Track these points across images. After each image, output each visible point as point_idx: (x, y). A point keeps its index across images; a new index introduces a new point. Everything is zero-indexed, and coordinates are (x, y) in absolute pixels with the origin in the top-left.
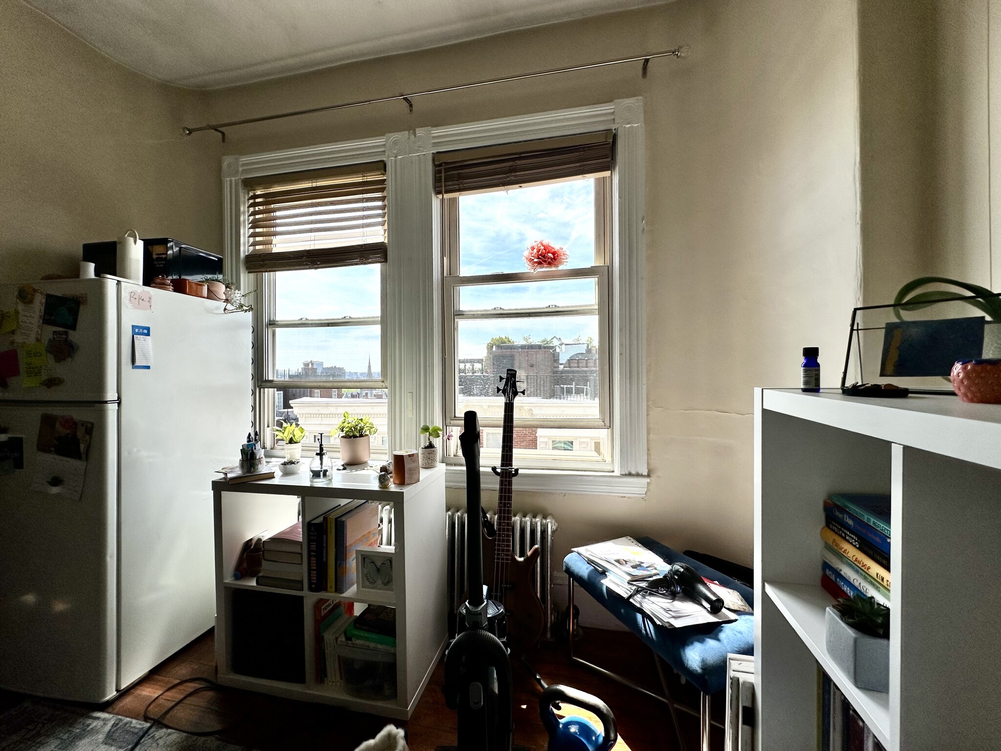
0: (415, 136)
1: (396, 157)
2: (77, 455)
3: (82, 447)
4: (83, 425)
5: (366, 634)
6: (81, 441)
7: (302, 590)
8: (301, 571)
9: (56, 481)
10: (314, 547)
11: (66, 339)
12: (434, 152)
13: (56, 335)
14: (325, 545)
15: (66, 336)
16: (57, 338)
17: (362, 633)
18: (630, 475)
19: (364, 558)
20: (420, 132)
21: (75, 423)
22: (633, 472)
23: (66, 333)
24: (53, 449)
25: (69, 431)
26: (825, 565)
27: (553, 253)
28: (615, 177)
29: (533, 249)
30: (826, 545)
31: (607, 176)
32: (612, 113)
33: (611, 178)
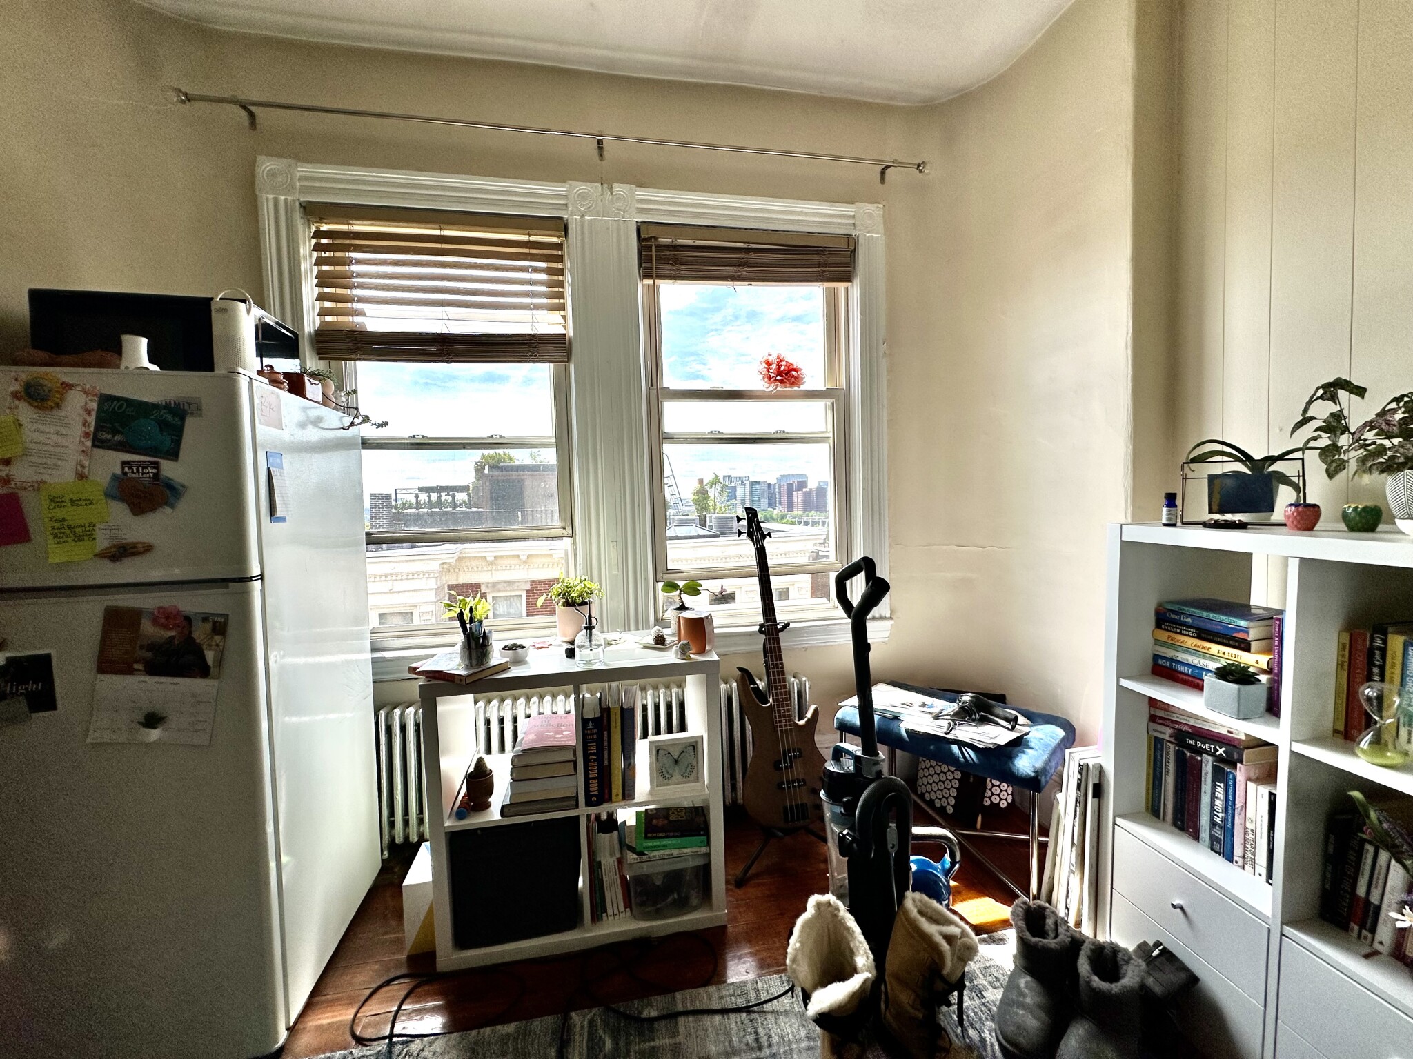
0: (612, 194)
1: (583, 216)
2: (202, 670)
3: (210, 656)
4: (205, 619)
5: (665, 842)
6: (204, 647)
7: (577, 806)
8: (575, 784)
9: (152, 720)
10: (592, 748)
11: (156, 476)
12: (639, 220)
13: (129, 468)
14: (606, 744)
15: (155, 471)
16: (133, 472)
17: (657, 843)
19: (658, 751)
20: (619, 189)
21: (188, 619)
23: (156, 465)
24: (139, 666)
25: (172, 633)
26: (1156, 657)
27: (795, 370)
28: (854, 291)
29: (768, 363)
30: (1157, 642)
31: (841, 286)
32: (854, 217)
33: (847, 289)
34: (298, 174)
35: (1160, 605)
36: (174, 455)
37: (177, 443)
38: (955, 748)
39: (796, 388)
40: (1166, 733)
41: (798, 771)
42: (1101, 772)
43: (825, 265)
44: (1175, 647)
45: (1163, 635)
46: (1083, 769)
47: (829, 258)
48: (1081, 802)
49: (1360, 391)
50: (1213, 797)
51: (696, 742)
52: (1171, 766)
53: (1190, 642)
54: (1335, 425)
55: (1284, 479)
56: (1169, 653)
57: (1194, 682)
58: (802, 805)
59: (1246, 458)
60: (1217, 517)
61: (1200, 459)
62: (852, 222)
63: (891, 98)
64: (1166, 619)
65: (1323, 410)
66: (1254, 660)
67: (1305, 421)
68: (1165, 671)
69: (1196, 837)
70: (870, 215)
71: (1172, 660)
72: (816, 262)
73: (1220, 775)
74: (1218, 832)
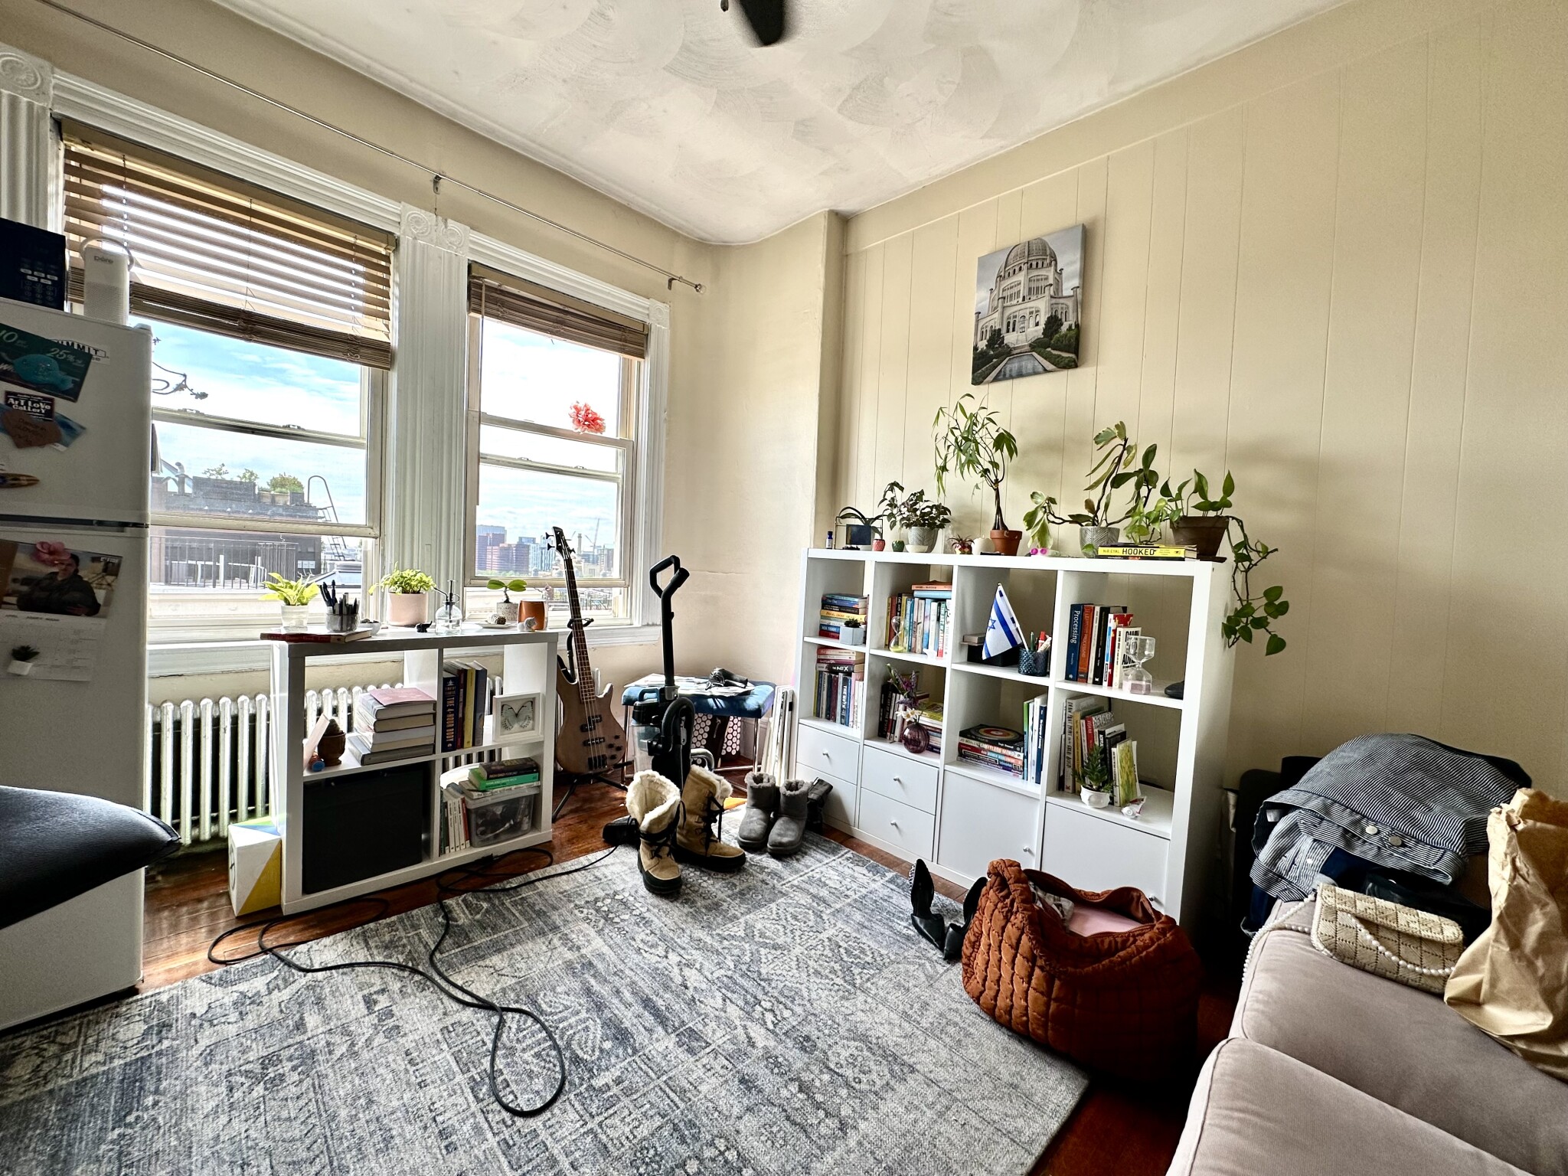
0: (446, 227)
1: (415, 238)
2: (92, 609)
3: (100, 595)
4: (96, 559)
5: (504, 781)
6: (94, 585)
7: (434, 752)
8: (434, 734)
9: (24, 654)
10: (451, 703)
11: (50, 413)
12: (471, 259)
13: (15, 400)
14: (461, 699)
15: (48, 407)
16: (19, 404)
17: (498, 782)
18: (648, 625)
19: (503, 706)
20: (451, 223)
21: (75, 558)
22: (650, 623)
23: (51, 403)
24: (13, 600)
25: (55, 570)
26: (821, 625)
27: (601, 420)
28: (646, 364)
29: (578, 410)
30: (823, 617)
31: (635, 360)
32: (648, 309)
33: (639, 363)
34: (54, 81)
35: (824, 596)
36: (73, 395)
37: (78, 386)
38: (711, 701)
39: (599, 434)
40: (824, 667)
41: (599, 732)
42: (793, 695)
43: (626, 341)
44: (829, 618)
45: (825, 612)
46: (785, 695)
47: (629, 336)
48: (783, 716)
49: (902, 489)
50: (842, 695)
51: (534, 699)
52: (826, 685)
53: (835, 614)
54: (892, 505)
55: (875, 529)
56: (826, 622)
57: (835, 636)
58: (599, 757)
59: (863, 518)
60: (849, 546)
61: (843, 517)
62: (647, 312)
63: (680, 228)
64: (827, 603)
65: (889, 495)
66: (860, 618)
67: (885, 499)
68: (824, 632)
69: (835, 721)
70: (660, 311)
71: (829, 626)
72: (619, 337)
73: (846, 682)
74: (844, 714)
